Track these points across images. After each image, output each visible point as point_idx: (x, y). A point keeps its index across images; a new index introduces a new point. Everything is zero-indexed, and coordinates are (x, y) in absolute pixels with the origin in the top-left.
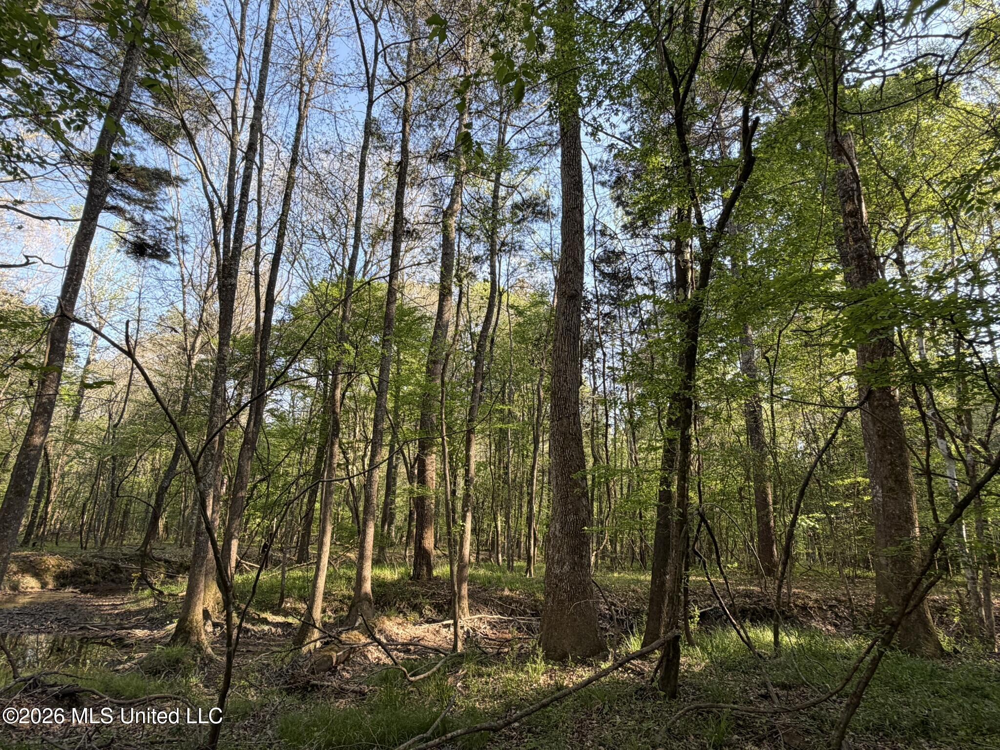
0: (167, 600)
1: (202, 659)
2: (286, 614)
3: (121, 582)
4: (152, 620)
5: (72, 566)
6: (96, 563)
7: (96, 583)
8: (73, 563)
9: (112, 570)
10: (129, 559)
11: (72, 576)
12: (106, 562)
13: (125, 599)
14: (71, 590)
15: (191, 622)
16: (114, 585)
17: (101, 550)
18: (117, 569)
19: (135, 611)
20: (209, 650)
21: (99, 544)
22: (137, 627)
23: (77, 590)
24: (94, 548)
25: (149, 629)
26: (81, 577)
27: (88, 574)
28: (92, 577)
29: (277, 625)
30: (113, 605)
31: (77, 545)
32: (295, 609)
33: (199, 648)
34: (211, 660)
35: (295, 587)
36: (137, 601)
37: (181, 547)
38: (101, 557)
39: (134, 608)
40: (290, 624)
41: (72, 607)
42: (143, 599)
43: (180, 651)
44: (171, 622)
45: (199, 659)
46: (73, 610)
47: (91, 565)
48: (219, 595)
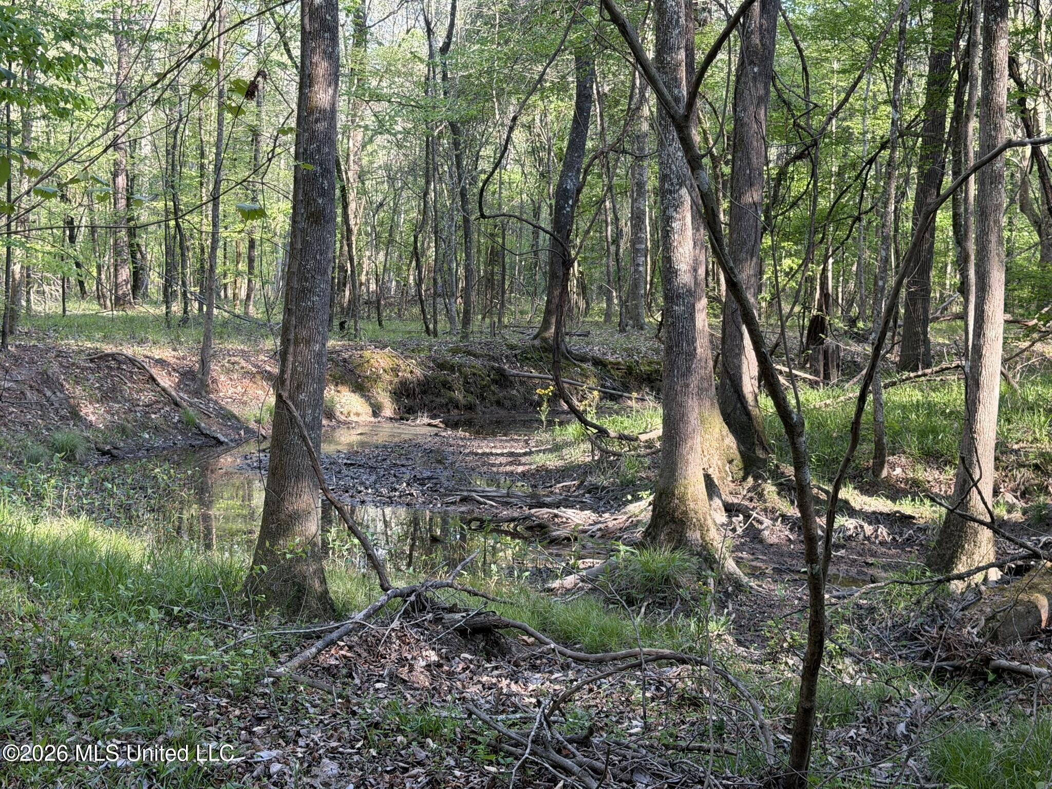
0: (616, 448)
1: (719, 582)
2: (895, 494)
3: (514, 407)
4: (593, 490)
5: (418, 372)
6: (461, 366)
7: (470, 407)
8: (419, 364)
9: (495, 382)
10: (524, 357)
11: (424, 392)
12: (478, 363)
13: (532, 443)
14: (426, 420)
15: (683, 499)
16: (502, 413)
17: (465, 336)
18: (502, 380)
19: (557, 470)
20: (731, 565)
21: (459, 326)
22: (567, 503)
23: (436, 422)
24: (450, 333)
25: (595, 511)
26: (438, 395)
27: (450, 388)
28: (458, 395)
29: (875, 518)
30: (511, 454)
31: (418, 326)
32: (916, 483)
33: (708, 558)
34: (739, 586)
35: (908, 430)
36: (557, 448)
37: (622, 330)
38: (469, 353)
39: (552, 461)
40: (906, 520)
41: (436, 456)
42: (567, 444)
43: (668, 560)
44: (637, 499)
45: (711, 581)
46: (439, 462)
47: (452, 369)
48: (730, 441)
